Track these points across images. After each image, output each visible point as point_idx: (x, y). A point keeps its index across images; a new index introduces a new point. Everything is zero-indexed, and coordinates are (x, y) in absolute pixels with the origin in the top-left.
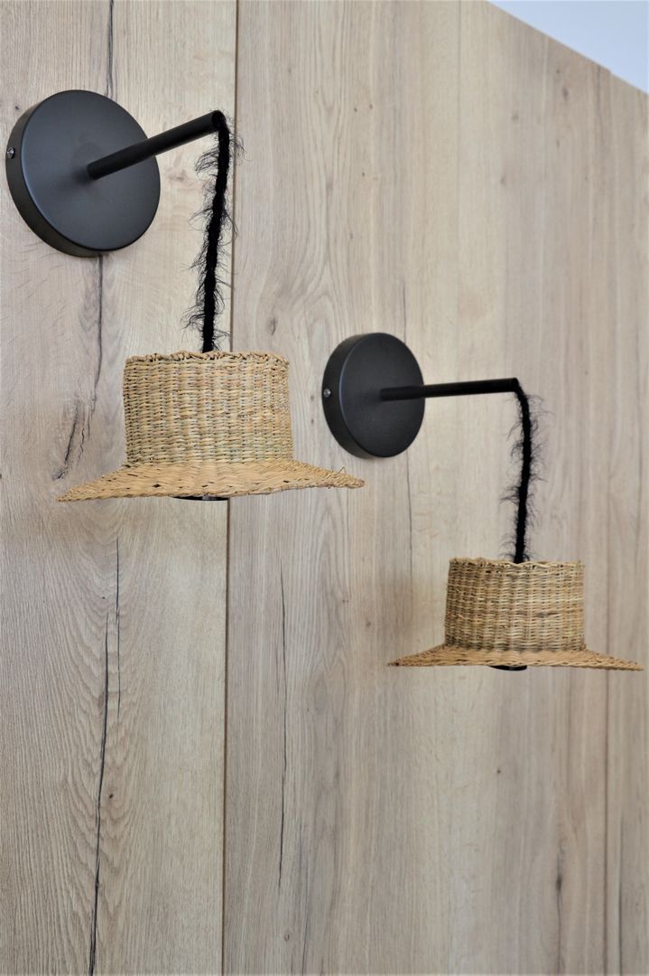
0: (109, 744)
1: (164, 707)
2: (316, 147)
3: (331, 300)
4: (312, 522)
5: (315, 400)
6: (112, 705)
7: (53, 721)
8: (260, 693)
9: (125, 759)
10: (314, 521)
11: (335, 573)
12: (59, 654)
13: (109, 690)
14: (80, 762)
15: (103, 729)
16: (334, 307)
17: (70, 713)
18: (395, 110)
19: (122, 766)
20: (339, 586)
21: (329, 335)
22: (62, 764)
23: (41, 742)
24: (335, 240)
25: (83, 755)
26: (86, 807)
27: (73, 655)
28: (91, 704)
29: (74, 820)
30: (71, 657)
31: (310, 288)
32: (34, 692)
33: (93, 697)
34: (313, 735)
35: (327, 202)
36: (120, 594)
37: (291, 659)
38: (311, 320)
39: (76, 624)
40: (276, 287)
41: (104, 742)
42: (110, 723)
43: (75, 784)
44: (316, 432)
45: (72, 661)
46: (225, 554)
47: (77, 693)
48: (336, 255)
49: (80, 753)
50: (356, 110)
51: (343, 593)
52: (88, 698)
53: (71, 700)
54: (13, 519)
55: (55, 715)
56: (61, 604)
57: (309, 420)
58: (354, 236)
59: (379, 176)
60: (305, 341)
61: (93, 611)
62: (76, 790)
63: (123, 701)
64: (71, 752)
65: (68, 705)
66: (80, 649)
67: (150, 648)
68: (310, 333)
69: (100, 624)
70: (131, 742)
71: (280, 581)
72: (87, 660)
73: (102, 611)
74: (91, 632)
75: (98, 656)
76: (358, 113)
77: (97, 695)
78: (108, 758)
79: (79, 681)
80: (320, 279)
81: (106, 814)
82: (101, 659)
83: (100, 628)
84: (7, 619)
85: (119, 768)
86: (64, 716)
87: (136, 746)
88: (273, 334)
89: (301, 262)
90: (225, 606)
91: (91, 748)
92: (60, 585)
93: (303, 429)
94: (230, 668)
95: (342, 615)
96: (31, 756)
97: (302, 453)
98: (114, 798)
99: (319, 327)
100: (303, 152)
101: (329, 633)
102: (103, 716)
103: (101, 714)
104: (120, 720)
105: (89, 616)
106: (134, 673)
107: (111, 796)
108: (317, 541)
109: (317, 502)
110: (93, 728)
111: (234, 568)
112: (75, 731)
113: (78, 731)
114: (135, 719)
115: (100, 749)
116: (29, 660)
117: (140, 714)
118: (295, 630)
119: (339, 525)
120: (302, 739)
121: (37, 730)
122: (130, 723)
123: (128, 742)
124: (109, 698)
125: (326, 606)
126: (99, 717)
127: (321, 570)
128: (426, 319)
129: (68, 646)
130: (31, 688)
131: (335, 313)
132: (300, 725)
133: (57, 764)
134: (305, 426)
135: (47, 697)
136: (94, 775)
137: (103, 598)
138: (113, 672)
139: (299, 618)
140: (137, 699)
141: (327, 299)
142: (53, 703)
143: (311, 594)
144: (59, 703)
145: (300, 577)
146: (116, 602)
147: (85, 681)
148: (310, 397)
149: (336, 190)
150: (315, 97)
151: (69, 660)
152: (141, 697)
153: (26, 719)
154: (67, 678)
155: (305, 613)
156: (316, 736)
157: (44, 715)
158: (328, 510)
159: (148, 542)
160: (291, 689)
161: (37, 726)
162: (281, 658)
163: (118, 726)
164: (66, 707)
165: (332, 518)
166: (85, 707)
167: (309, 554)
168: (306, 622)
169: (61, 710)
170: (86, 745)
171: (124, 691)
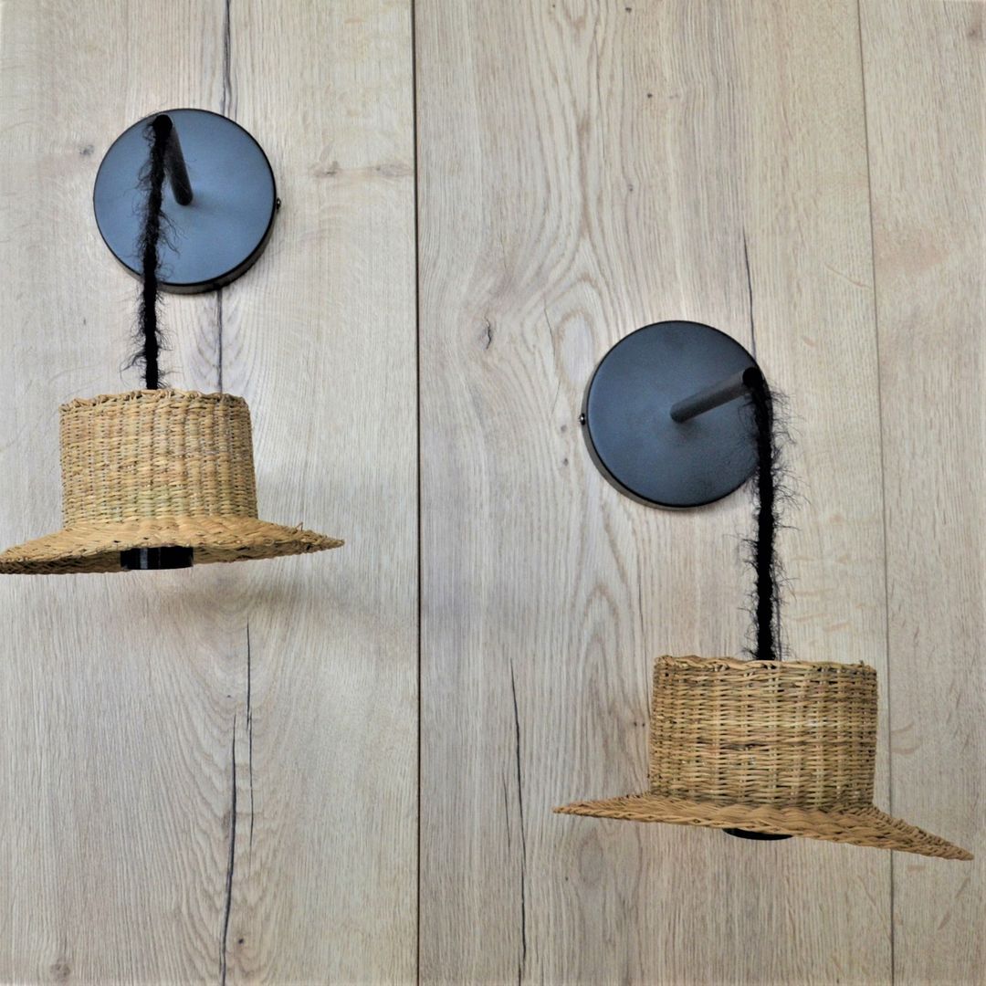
0: (237, 876)
1: (319, 842)
2: (556, 80)
3: (595, 286)
5: (569, 430)
6: (243, 828)
7: (162, 836)
8: (475, 843)
9: (261, 899)
10: (573, 606)
12: (169, 759)
13: (238, 809)
14: (198, 891)
15: (228, 855)
16: (600, 294)
17: (183, 830)
19: (256, 905)
20: (626, 701)
21: (594, 335)
22: (173, 890)
23: (147, 857)
24: (600, 200)
25: (202, 884)
26: (206, 947)
27: (188, 763)
28: (213, 822)
29: (191, 961)
30: (185, 764)
31: (554, 275)
32: (138, 800)
33: (215, 816)
34: (577, 917)
35: (580, 149)
36: (252, 693)
37: (532, 801)
38: (558, 319)
39: (191, 725)
40: (490, 282)
41: (230, 873)
42: (239, 850)
43: (191, 916)
44: (573, 477)
45: (187, 769)
46: (416, 649)
47: (194, 808)
48: (600, 221)
52: (210, 816)
53: (185, 815)
54: (111, 600)
55: (165, 830)
56: (172, 700)
57: (560, 459)
58: (635, 184)
59: (681, 91)
60: (547, 351)
61: (216, 712)
62: (194, 926)
63: (257, 826)
64: (185, 876)
65: (182, 821)
67: (297, 764)
68: (556, 338)
69: (225, 728)
70: (269, 879)
72: (207, 770)
73: (227, 712)
74: (213, 737)
75: (223, 767)
76: (633, 13)
77: (221, 814)
78: (236, 893)
79: (196, 794)
80: (573, 259)
81: (233, 961)
82: (226, 770)
83: (226, 733)
84: (104, 712)
85: (253, 910)
86: (177, 834)
87: (277, 885)
88: (488, 347)
89: (538, 241)
90: (416, 719)
91: (213, 877)
92: (171, 677)
93: (548, 473)
95: (633, 745)
96: (134, 873)
97: (547, 508)
98: (246, 944)
99: (574, 328)
100: (532, 92)
101: (607, 770)
103: (227, 837)
104: (253, 849)
105: (209, 716)
106: (274, 792)
107: (241, 941)
108: (580, 633)
109: (579, 578)
110: (215, 854)
111: (429, 668)
112: (190, 852)
113: (194, 854)
114: (275, 851)
115: (225, 880)
116: (131, 762)
117: (283, 846)
118: (539, 760)
119: (623, 609)
120: (555, 919)
121: (142, 844)
122: (268, 854)
123: (264, 878)
124: (237, 820)
125: (599, 728)
126: (224, 842)
127: (588, 676)
128: (798, 285)
129: (181, 750)
130: (134, 796)
131: (603, 304)
132: (551, 898)
133: (168, 889)
134: (552, 470)
135: (155, 807)
136: (217, 911)
137: (229, 696)
138: (243, 788)
139: (547, 743)
140: (278, 826)
141: (587, 286)
142: (162, 815)
143: (570, 711)
144: (170, 816)
145: (546, 685)
146: (246, 702)
147: (205, 795)
148: (559, 429)
149: (596, 130)
150: (550, 13)
151: (183, 766)
152: (284, 825)
153: (128, 829)
154: (180, 788)
155: (559, 738)
156: (582, 919)
157: (150, 828)
158: (601, 589)
159: (293, 629)
160: (533, 844)
161: (141, 839)
162: (513, 798)
163: (250, 856)
164: (179, 822)
165: (608, 600)
166: (204, 826)
167: (565, 651)
168: (561, 749)
169: (172, 825)
170: (206, 870)
171: (259, 813)
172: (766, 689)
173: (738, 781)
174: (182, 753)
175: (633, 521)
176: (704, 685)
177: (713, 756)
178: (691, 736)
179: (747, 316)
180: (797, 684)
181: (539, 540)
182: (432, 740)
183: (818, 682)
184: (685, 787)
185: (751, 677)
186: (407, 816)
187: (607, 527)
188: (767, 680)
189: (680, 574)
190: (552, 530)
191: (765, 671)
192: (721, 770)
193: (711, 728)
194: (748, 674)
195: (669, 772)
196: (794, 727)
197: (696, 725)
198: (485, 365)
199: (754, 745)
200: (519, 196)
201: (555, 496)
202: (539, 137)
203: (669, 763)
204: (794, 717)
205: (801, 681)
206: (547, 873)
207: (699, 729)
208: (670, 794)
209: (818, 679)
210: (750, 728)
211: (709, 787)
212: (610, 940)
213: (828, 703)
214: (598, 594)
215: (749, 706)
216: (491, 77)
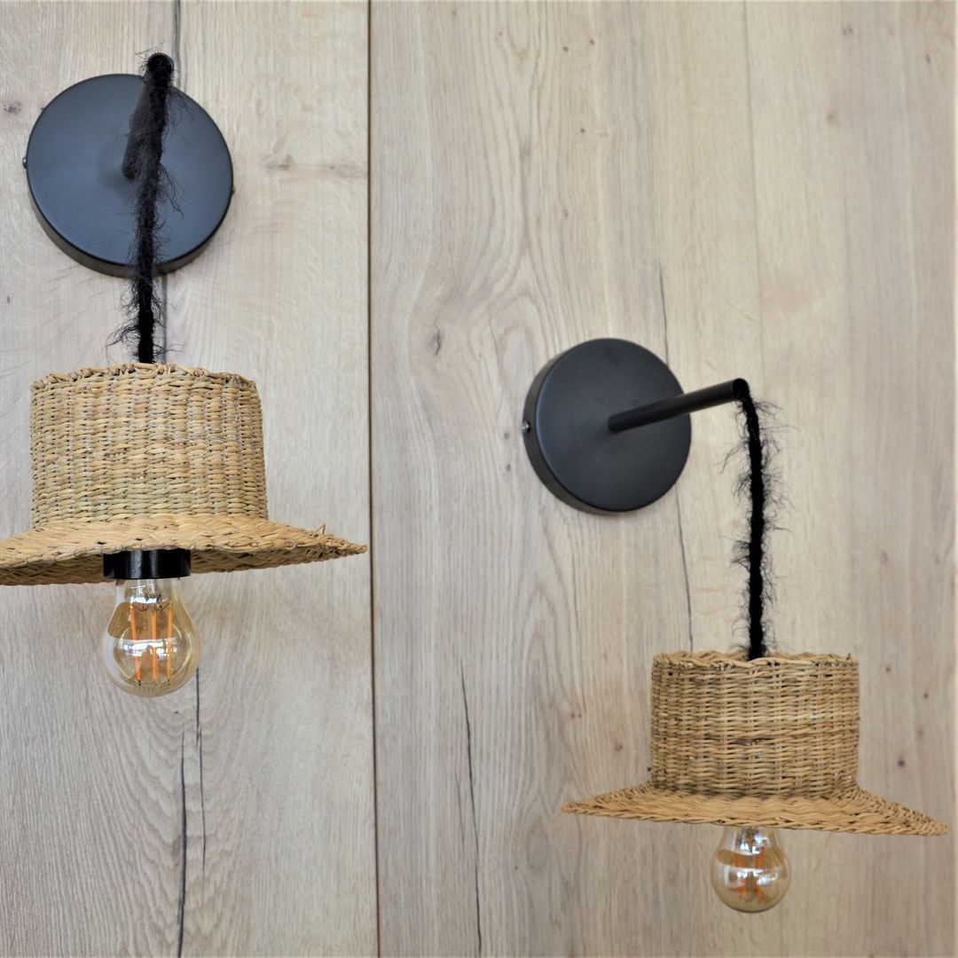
0: (190, 904)
1: (276, 859)
2: (501, 103)
3: (534, 301)
4: (512, 607)
5: (512, 437)
6: (194, 853)
7: (105, 872)
8: (432, 842)
9: (216, 926)
10: (516, 605)
11: (555, 676)
12: (111, 785)
13: (189, 833)
14: (147, 927)
15: (180, 884)
16: (539, 310)
17: (128, 863)
18: (634, 43)
19: (211, 934)
20: (564, 694)
21: (533, 348)
22: (118, 928)
23: (87, 898)
24: (539, 221)
25: (150, 917)
27: (132, 788)
28: (161, 851)
30: (129, 790)
31: (498, 288)
32: (74, 833)
33: (164, 843)
34: (526, 902)
35: (522, 172)
36: (201, 707)
37: (485, 798)
38: (501, 331)
39: (135, 747)
40: (439, 291)
41: (182, 903)
42: (190, 877)
44: (515, 482)
45: (132, 796)
46: (368, 653)
47: (139, 837)
48: (539, 240)
49: (146, 915)
50: (566, 49)
51: (571, 704)
52: (157, 844)
53: (130, 846)
54: (40, 614)
55: (107, 864)
56: (113, 721)
57: (504, 465)
58: (570, 210)
59: (610, 130)
60: (492, 361)
61: (162, 730)
63: (210, 849)
64: (132, 913)
65: (126, 851)
66: (142, 778)
67: (251, 779)
68: (500, 348)
69: (172, 747)
70: (224, 904)
71: (460, 689)
72: (153, 794)
73: (175, 729)
74: (159, 757)
75: (170, 789)
76: (569, 53)
77: (169, 840)
78: (188, 923)
79: (142, 821)
80: (515, 275)
82: (174, 792)
83: (173, 753)
84: (34, 739)
85: (208, 939)
87: (233, 909)
88: (437, 353)
89: (483, 254)
90: (371, 724)
91: (163, 909)
92: (110, 696)
93: (493, 478)
94: (380, 808)
95: (570, 735)
96: (72, 916)
97: (492, 512)
99: (515, 340)
100: (480, 112)
101: (550, 761)
102: (180, 868)
103: (177, 865)
104: (207, 874)
105: (155, 736)
106: (227, 811)
108: (523, 632)
109: (521, 578)
110: (165, 884)
111: (383, 672)
112: (137, 886)
113: (141, 887)
114: (229, 874)
115: (176, 911)
116: (66, 792)
117: (238, 866)
118: (488, 755)
119: (560, 609)
120: (507, 909)
121: (81, 883)
122: (222, 879)
123: (219, 904)
124: (188, 845)
125: (541, 723)
126: (174, 870)
127: (531, 672)
128: (703, 316)
129: (124, 774)
130: (70, 829)
131: (541, 319)
132: (503, 889)
133: (112, 929)
134: (496, 474)
135: (95, 840)
136: (168, 946)
137: (176, 713)
138: (194, 810)
139: (496, 739)
140: (233, 847)
141: (527, 301)
142: (103, 848)
143: (516, 706)
144: (112, 849)
145: (494, 683)
146: (195, 718)
147: (151, 821)
148: (502, 435)
149: (536, 156)
150: (496, 39)
151: (126, 793)
152: (239, 845)
153: (63, 868)
154: (124, 817)
155: (506, 733)
156: (531, 905)
157: (90, 863)
158: (540, 588)
159: (244, 638)
160: (485, 838)
161: (80, 877)
162: (466, 795)
163: (204, 881)
164: (124, 854)
165: (548, 599)
166: (151, 855)
167: (510, 651)
168: (509, 745)
169: (115, 858)
170: (155, 904)
171: (211, 835)
172: (771, 685)
173: (746, 774)
174: (125, 778)
175: (568, 524)
176: (710, 684)
177: (721, 752)
178: (698, 733)
179: (662, 340)
180: (799, 679)
181: (485, 542)
182: (387, 744)
183: (816, 676)
184: (693, 782)
185: (756, 674)
186: (365, 822)
187: (546, 530)
188: (771, 677)
189: (609, 573)
190: (496, 533)
191: (769, 668)
192: (729, 765)
193: (717, 724)
194: (753, 672)
195: (675, 768)
196: (796, 721)
197: (703, 723)
198: (435, 372)
199: (760, 739)
200: (467, 209)
201: (498, 500)
202: (486, 157)
203: (675, 758)
204: (797, 711)
205: (802, 676)
206: (499, 864)
207: (706, 726)
208: (678, 789)
209: (817, 673)
210: (756, 724)
211: (718, 781)
212: (556, 922)
213: (825, 696)
214: (538, 593)
215: (755, 702)
216: (442, 92)
